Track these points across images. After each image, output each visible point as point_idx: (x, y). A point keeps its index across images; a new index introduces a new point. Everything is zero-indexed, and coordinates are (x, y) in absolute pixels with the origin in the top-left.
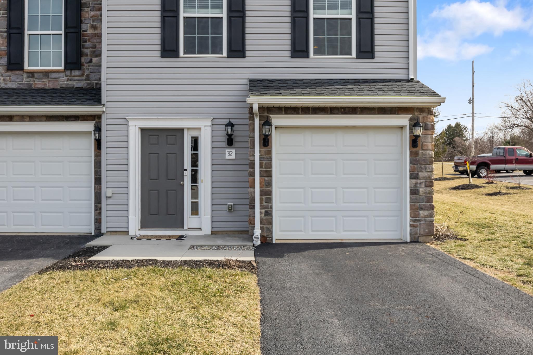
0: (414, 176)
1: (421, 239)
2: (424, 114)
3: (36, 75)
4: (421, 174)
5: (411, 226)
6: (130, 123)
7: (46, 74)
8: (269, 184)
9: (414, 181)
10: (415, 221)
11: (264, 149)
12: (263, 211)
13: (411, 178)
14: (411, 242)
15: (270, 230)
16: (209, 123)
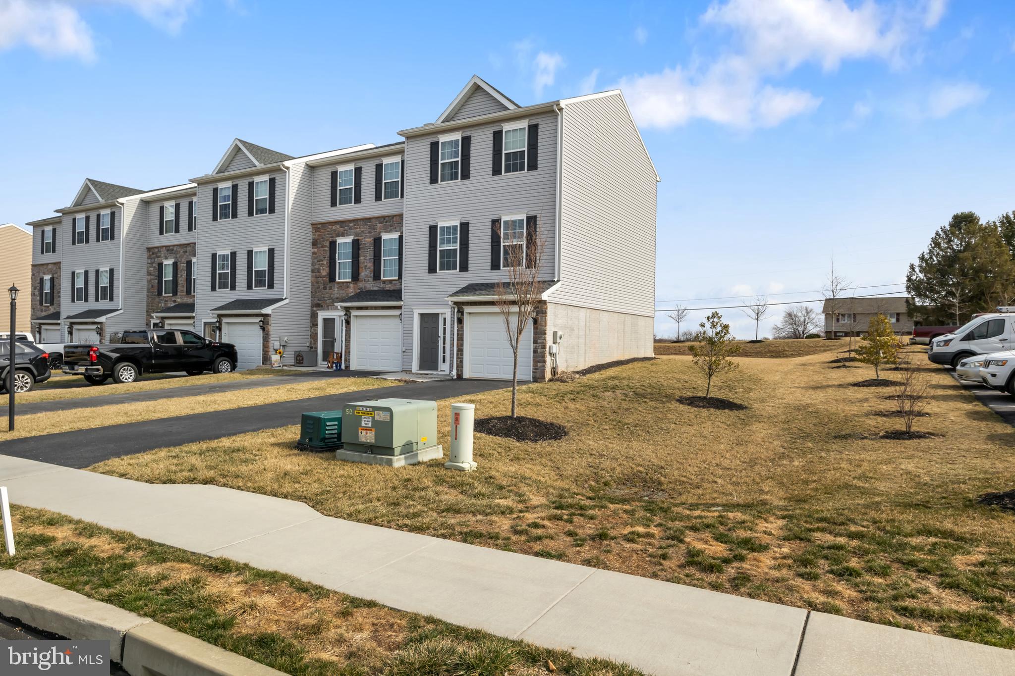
0: (535, 342)
1: (539, 380)
2: (542, 305)
3: (386, 283)
4: (539, 341)
5: (533, 372)
6: (414, 311)
7: (391, 281)
8: (462, 345)
9: (535, 345)
10: (535, 369)
11: (460, 326)
12: (459, 360)
13: (534, 343)
14: (533, 382)
15: (462, 371)
16: (450, 310)
